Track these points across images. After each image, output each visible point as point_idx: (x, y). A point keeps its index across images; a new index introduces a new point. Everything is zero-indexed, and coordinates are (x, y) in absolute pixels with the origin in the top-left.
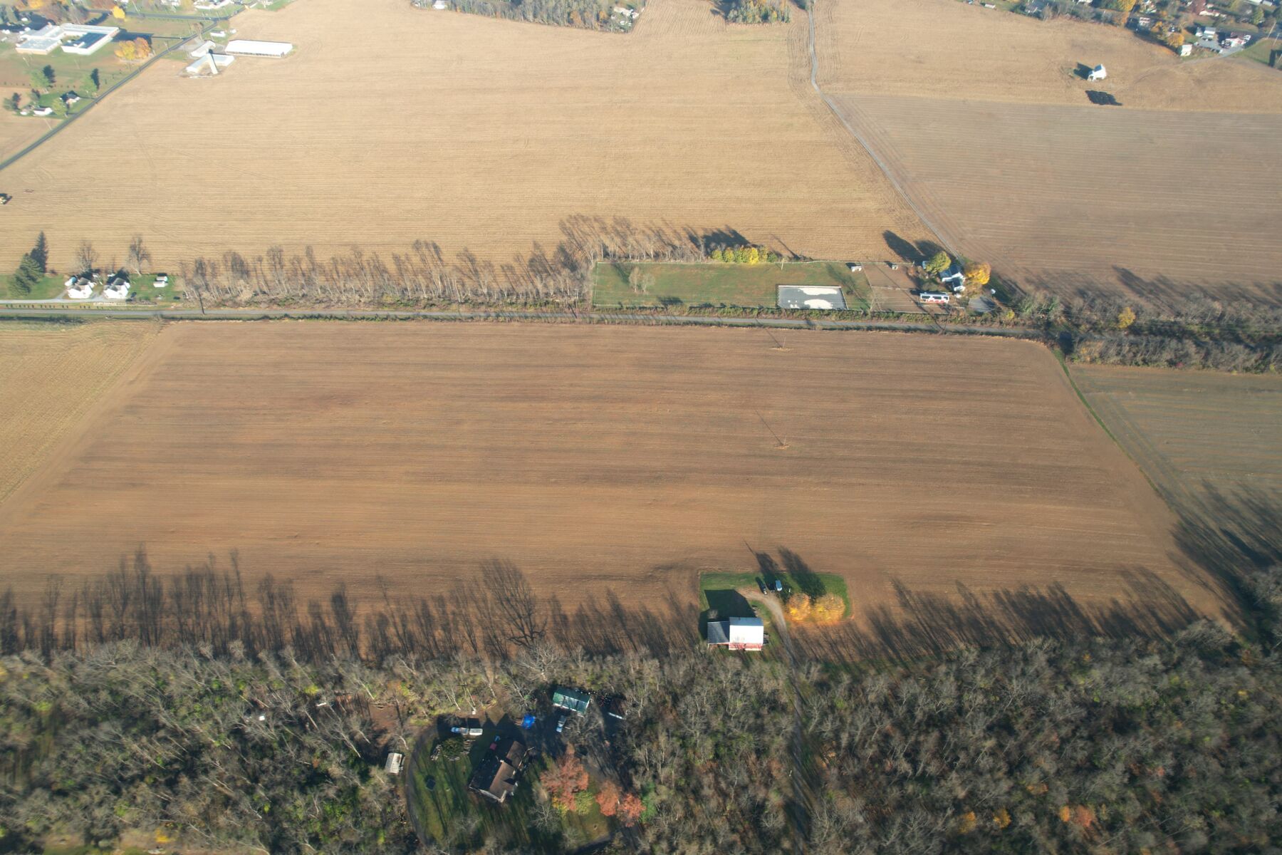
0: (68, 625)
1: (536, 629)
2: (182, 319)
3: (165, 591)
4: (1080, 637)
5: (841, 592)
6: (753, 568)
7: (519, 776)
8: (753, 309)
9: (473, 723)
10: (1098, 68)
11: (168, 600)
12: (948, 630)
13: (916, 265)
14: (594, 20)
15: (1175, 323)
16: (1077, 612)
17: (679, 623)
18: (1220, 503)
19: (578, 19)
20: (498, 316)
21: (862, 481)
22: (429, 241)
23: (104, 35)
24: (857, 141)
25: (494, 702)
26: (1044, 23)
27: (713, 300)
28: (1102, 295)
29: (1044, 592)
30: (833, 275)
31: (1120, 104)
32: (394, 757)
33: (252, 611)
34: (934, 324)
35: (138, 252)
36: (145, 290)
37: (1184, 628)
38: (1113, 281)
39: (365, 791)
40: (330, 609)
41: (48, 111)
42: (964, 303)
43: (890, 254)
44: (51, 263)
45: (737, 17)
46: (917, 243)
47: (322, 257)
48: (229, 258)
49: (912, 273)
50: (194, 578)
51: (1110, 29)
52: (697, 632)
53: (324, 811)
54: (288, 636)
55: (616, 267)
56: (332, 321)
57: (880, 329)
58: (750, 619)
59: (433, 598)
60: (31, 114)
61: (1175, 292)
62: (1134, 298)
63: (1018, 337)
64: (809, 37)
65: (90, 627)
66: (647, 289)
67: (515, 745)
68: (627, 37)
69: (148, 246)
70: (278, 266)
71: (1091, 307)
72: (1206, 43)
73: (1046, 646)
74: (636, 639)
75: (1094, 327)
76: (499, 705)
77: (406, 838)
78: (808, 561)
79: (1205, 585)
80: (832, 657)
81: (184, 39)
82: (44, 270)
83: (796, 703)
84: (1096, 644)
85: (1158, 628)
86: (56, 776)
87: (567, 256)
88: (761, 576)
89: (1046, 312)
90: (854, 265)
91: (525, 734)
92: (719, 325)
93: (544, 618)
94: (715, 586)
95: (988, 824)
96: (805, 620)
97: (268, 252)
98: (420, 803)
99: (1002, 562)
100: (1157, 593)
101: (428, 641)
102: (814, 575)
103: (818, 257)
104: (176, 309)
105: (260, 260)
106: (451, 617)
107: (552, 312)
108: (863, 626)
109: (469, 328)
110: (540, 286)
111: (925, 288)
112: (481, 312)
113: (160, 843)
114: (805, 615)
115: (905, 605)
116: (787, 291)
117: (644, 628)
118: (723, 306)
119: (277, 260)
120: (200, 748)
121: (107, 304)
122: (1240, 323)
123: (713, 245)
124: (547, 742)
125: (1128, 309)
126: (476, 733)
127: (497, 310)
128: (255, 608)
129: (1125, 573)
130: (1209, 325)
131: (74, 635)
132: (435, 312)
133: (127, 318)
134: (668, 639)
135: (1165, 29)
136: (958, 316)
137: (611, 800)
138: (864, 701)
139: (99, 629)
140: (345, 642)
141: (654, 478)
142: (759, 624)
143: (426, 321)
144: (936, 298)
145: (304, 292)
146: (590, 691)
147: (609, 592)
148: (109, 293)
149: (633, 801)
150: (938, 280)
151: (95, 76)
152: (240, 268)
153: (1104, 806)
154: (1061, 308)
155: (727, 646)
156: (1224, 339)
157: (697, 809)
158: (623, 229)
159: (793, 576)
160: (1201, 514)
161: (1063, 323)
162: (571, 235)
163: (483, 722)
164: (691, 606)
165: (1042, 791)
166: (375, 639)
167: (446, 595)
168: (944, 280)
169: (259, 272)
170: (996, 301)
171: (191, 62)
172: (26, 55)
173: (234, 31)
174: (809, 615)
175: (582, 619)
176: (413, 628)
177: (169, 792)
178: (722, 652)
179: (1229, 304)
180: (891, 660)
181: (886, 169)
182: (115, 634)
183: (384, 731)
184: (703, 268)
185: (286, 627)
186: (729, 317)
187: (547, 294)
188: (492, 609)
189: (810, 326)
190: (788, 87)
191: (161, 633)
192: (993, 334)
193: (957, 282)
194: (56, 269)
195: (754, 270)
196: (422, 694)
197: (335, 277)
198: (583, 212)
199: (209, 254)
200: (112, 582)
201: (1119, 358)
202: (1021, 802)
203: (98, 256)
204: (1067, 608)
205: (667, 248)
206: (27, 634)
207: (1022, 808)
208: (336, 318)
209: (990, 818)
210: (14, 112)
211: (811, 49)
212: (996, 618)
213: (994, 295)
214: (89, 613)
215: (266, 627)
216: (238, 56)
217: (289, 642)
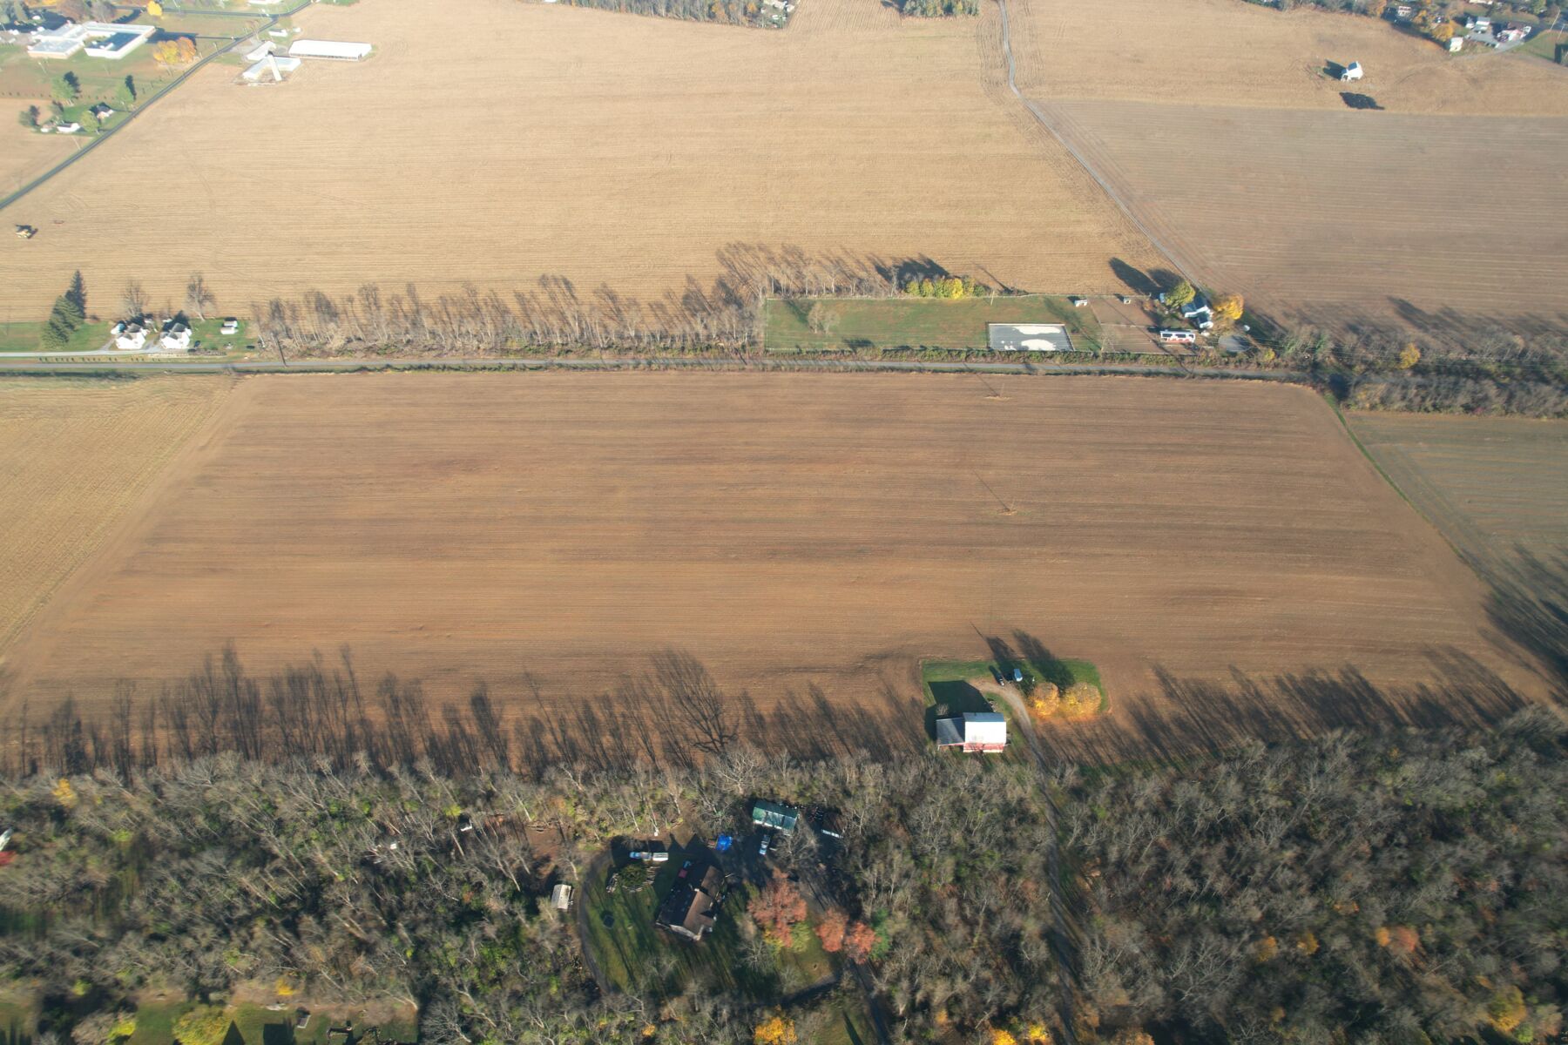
0: (146, 738)
1: (726, 733)
2: (258, 372)
3: (262, 697)
4: (1386, 728)
5: (1094, 680)
6: (984, 655)
7: (717, 909)
8: (960, 352)
9: (655, 846)
10: (1353, 66)
11: (268, 708)
12: (1225, 724)
13: (1152, 298)
14: (740, 14)
15: (1467, 362)
16: (1379, 701)
17: (900, 722)
18: (1537, 571)
19: (721, 13)
20: (650, 364)
21: (1108, 551)
22: (558, 275)
23: (136, 36)
24: (1069, 154)
25: (680, 820)
26: (1284, 14)
27: (910, 342)
28: (1376, 330)
29: (1336, 676)
30: (1053, 310)
31: (1382, 108)
32: (562, 889)
33: (372, 719)
34: (1179, 366)
35: (197, 291)
36: (209, 338)
37: (1509, 716)
38: (1389, 314)
39: (530, 929)
40: (470, 714)
41: (75, 127)
42: (1213, 342)
43: (1119, 286)
44: (91, 307)
45: (914, 9)
46: (1150, 272)
47: (427, 296)
48: (312, 299)
49: (1148, 307)
50: (297, 680)
51: (1362, 21)
52: (924, 732)
53: (482, 954)
54: (420, 746)
55: (790, 304)
56: (446, 372)
57: (1115, 373)
58: (987, 714)
59: (596, 698)
60: (54, 131)
61: (1466, 326)
62: (1418, 334)
63: (1281, 381)
64: (1003, 33)
65: (173, 740)
66: (830, 330)
67: (711, 871)
68: (782, 34)
69: (209, 285)
70: (374, 308)
71: (1366, 344)
72: (1479, 36)
73: (1346, 739)
74: (849, 742)
75: (1370, 366)
76: (686, 824)
77: (583, 985)
78: (1048, 645)
79: (1528, 666)
80: (1087, 758)
81: (237, 39)
82: (83, 316)
83: (1048, 814)
84: (1407, 735)
85: (1476, 717)
86: (148, 917)
87: (729, 292)
88: (995, 664)
89: (1313, 350)
90: (1078, 299)
91: (721, 858)
92: (921, 370)
93: (735, 719)
94: (940, 677)
95: (1292, 950)
96: (1054, 714)
97: (360, 291)
98: (596, 943)
99: (1282, 643)
100: (1472, 676)
101: (594, 748)
102: (1059, 662)
103: (1034, 290)
104: (251, 360)
105: (351, 300)
106: (620, 720)
107: (715, 358)
108: (1123, 721)
109: (616, 377)
110: (699, 328)
111: (1165, 324)
112: (629, 358)
113: (281, 997)
114: (1053, 709)
115: (1171, 694)
116: (999, 331)
117: (858, 728)
118: (924, 348)
119: (371, 300)
120: (320, 883)
121: (166, 356)
122: (1545, 360)
123: (907, 276)
124: (748, 867)
125: (1412, 346)
126: (660, 858)
127: (649, 356)
128: (376, 715)
129: (1430, 654)
130: (1507, 363)
131: (155, 750)
132: (572, 360)
133: (191, 373)
134: (889, 741)
135: (1430, 20)
136: (1207, 357)
137: (834, 933)
138: (1129, 809)
139: (185, 743)
140: (491, 752)
141: (857, 552)
142: (1001, 720)
143: (562, 370)
144: (1179, 336)
145: (408, 337)
146: (797, 805)
147: (812, 687)
148: (168, 342)
149: (864, 931)
150: (1180, 316)
151: (129, 82)
152: (326, 309)
153: (1429, 925)
154: (1331, 345)
155: (961, 747)
156: (1528, 380)
157: (937, 941)
158: (795, 257)
159: (1033, 663)
160: (1516, 583)
161: (1332, 364)
162: (731, 267)
163: (668, 844)
164: (914, 702)
165: (1352, 910)
166: (528, 749)
167: (611, 694)
168: (1187, 315)
169: (350, 314)
170: (1249, 338)
171: (248, 66)
172: (42, 60)
173: (298, 30)
174: (1058, 709)
175: (781, 719)
176: (575, 734)
177: (288, 934)
178: (954, 755)
179: (1532, 340)
180: (1159, 761)
181: (1108, 186)
182: (206, 748)
183: (547, 859)
184: (896, 304)
185: (416, 735)
186: (932, 361)
187: (709, 337)
188: (670, 710)
189: (1031, 371)
190: (982, 91)
191: (262, 745)
192: (1251, 378)
193: (1203, 318)
194: (98, 314)
195: (959, 306)
196: (592, 813)
197: (446, 319)
198: (744, 240)
199: (287, 294)
200: (196, 687)
201: (1403, 404)
202: (1327, 924)
203: (149, 297)
204: (1366, 695)
205: (849, 282)
206: (96, 750)
207: (1330, 930)
208: (450, 368)
209: (1293, 944)
210: (33, 129)
211: (1006, 47)
212: (1281, 708)
213: (1247, 333)
214: (171, 724)
215: (392, 736)
216: (305, 58)
217: (422, 754)
